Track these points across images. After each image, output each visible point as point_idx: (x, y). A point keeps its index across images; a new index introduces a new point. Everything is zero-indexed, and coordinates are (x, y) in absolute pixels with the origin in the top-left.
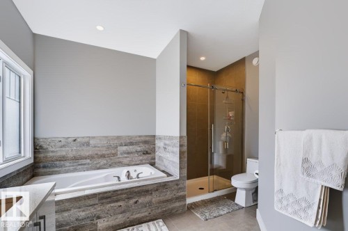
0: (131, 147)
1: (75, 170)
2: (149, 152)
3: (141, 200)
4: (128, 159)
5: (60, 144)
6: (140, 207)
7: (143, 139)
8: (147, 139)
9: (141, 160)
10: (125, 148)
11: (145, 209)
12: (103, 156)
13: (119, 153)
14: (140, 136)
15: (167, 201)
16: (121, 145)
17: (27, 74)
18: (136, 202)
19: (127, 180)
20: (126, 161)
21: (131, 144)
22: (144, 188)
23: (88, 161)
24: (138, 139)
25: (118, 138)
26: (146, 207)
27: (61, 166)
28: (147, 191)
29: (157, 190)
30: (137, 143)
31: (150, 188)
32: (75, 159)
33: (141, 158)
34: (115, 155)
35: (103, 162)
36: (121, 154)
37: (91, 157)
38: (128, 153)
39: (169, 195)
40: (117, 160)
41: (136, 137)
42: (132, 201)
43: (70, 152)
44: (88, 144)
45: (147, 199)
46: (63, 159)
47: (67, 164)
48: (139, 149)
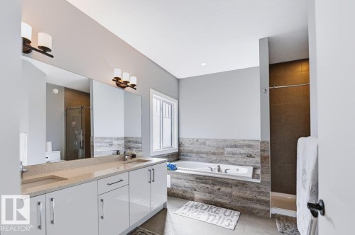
0: (235, 149)
1: (197, 160)
2: (253, 155)
3: (223, 189)
4: (233, 159)
5: (190, 143)
6: (222, 194)
7: (246, 143)
8: (251, 143)
9: (245, 162)
10: (230, 150)
11: (226, 198)
12: (214, 154)
13: (226, 153)
14: (244, 140)
15: (247, 199)
16: (227, 147)
17: (175, 103)
18: (219, 189)
19: (217, 172)
20: (231, 160)
21: (236, 146)
22: (225, 181)
23: (205, 156)
24: (241, 142)
25: (225, 141)
26: (227, 196)
27: (190, 156)
28: (228, 184)
29: (236, 186)
30: (241, 146)
31: (230, 182)
32: (198, 153)
33: (245, 160)
34: (222, 154)
35: (214, 158)
36: (227, 154)
37: (207, 153)
38: (233, 154)
39: (248, 194)
40: (224, 158)
41: (240, 140)
42: (216, 188)
43: (195, 148)
44: (205, 144)
45: (227, 190)
46: (191, 152)
47: (193, 155)
48: (243, 151)
